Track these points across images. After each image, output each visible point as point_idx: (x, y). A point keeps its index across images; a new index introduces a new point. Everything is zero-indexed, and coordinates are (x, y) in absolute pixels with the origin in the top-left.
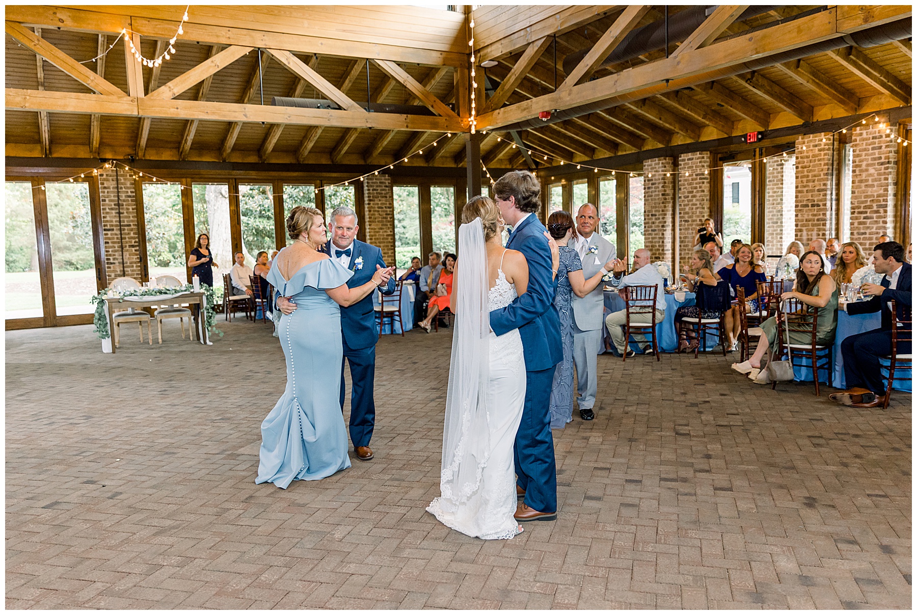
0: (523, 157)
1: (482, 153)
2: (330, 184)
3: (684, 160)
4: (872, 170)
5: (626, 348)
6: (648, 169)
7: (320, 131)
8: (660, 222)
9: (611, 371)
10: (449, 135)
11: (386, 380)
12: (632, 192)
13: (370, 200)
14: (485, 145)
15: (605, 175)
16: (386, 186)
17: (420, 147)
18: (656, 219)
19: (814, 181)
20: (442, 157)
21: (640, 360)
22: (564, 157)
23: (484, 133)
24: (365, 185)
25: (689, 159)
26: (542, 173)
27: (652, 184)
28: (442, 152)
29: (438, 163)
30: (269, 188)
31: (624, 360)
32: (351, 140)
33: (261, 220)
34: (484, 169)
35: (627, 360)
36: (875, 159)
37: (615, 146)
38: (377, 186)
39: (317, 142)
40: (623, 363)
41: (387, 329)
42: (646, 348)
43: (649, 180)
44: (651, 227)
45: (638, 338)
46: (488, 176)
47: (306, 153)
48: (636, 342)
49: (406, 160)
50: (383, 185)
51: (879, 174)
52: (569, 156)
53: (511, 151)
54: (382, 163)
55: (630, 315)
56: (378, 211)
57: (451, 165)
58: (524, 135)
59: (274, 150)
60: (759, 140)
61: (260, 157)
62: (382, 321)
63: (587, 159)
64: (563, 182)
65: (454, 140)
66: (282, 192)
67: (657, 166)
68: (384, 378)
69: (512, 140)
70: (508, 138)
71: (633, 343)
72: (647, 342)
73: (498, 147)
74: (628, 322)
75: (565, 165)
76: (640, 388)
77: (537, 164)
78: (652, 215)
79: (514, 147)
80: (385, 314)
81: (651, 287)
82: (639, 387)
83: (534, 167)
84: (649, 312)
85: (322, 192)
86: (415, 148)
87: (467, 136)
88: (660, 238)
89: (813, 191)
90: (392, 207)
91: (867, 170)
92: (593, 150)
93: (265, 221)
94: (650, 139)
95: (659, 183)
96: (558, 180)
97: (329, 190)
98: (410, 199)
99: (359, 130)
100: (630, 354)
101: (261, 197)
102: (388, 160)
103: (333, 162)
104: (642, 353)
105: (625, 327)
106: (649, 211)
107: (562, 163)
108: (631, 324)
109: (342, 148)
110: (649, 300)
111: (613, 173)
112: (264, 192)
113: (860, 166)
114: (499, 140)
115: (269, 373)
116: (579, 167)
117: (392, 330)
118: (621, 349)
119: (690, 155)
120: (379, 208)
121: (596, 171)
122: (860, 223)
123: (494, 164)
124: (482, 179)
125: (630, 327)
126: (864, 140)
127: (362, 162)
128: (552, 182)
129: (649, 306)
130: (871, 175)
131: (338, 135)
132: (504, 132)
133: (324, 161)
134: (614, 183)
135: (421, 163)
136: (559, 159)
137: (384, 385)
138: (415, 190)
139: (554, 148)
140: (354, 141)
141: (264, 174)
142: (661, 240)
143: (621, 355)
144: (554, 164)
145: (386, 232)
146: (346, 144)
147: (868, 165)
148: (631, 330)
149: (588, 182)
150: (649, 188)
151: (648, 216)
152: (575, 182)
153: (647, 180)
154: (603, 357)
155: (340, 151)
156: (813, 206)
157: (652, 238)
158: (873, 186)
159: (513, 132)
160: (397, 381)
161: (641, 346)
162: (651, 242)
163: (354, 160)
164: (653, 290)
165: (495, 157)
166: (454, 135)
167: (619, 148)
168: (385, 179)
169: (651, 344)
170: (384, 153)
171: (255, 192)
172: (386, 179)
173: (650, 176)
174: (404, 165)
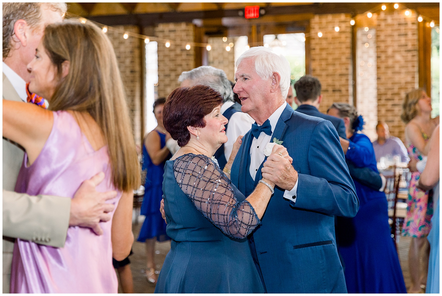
3: (163, 31)
4: (398, 57)
19: (334, 65)
25: (170, 31)
36: (400, 46)
51: (406, 61)
60: (261, 16)
89: (333, 75)
91: (393, 57)
113: (385, 52)
119: (172, 26)
122: (388, 111)
126: (388, 25)
130: (398, 62)
147: (394, 52)
156: (334, 91)
158: (399, 73)
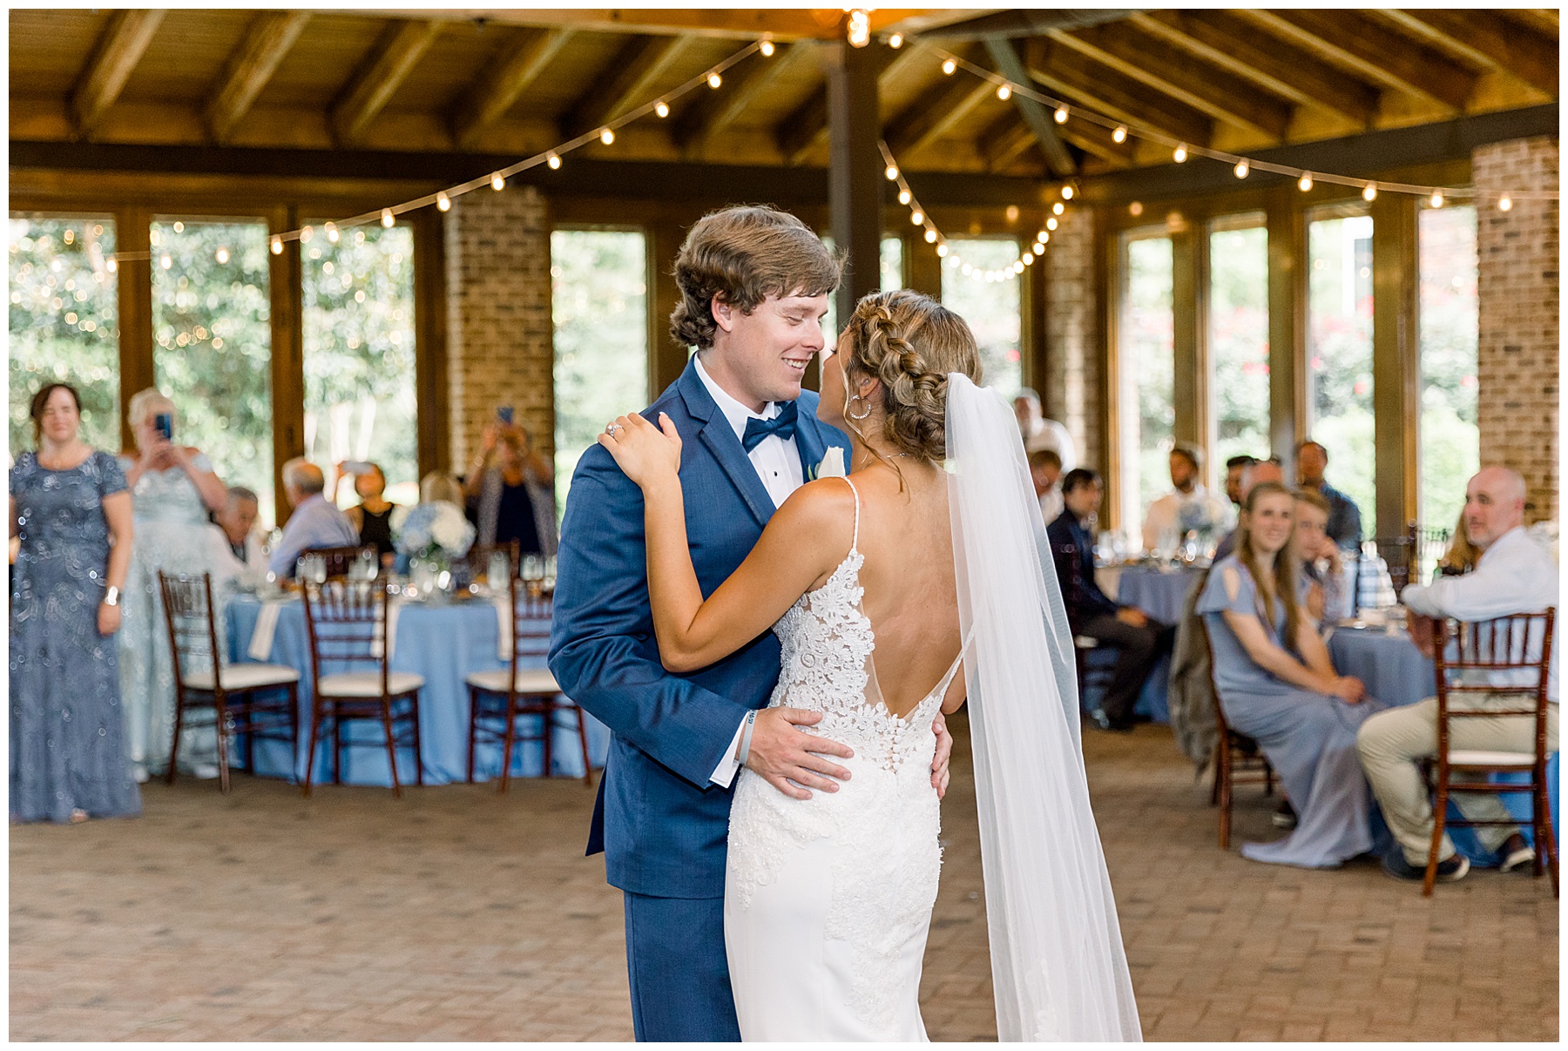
0: (1028, 130)
1: (884, 114)
2: (320, 217)
5: (1436, 845)
6: (1489, 181)
7: (292, 31)
8: (1537, 376)
9: (1382, 933)
10: (768, 50)
11: (533, 955)
12: (1429, 266)
13: (468, 281)
14: (894, 84)
15: (1333, 198)
16: (528, 231)
17: (656, 91)
18: (1523, 364)
20: (735, 128)
21: (1488, 890)
22: (1181, 135)
23: (896, 42)
24: (452, 226)
26: (1097, 192)
27: (1509, 235)
28: (736, 110)
29: (716, 148)
30: (98, 235)
31: (1427, 893)
32: (407, 59)
33: (62, 345)
34: (892, 173)
35: (1441, 893)
37: (1368, 96)
38: (496, 230)
39: (281, 68)
40: (1425, 903)
41: (529, 757)
42: (1505, 849)
43: (1494, 222)
44: (1504, 392)
45: (1474, 808)
46: (905, 197)
47: (241, 106)
48: (1470, 824)
49: (608, 137)
50: (517, 226)
52: (1199, 128)
53: (986, 111)
54: (515, 145)
55: (1454, 723)
56: (497, 321)
57: (764, 155)
58: (1034, 53)
59: (127, 94)
61: (73, 118)
62: (511, 726)
63: (1261, 139)
64: (1175, 222)
65: (781, 68)
66: (147, 245)
67: (1525, 172)
68: (527, 944)
69: (991, 68)
70: (978, 60)
71: (1457, 826)
72: (1511, 823)
73: (939, 92)
74: (1443, 745)
75: (1191, 163)
76: (1501, 1001)
77: (1078, 155)
78: (1508, 349)
79: (1004, 93)
80: (521, 703)
81: (1528, 617)
82: (1496, 997)
83: (1066, 166)
84: (1524, 713)
85: (293, 248)
86: (635, 94)
87: (834, 53)
88: (1537, 434)
90: (544, 304)
92: (1286, 110)
93: (76, 350)
94: (1500, 71)
95: (1532, 233)
96: (1155, 216)
97: (315, 239)
98: (604, 279)
99: (435, 27)
100: (1449, 867)
101: (59, 265)
102: (537, 135)
103: (335, 136)
104: (1494, 861)
105: (1432, 768)
106: (1495, 335)
107: (1180, 155)
108: (1456, 757)
109: (371, 92)
110: (1523, 664)
111: (1370, 193)
112: (75, 248)
114: (949, 68)
115: (93, 918)
116: (1241, 171)
117: (549, 765)
118: (1417, 847)
120: (500, 308)
121: (1305, 184)
123: (923, 156)
124: (884, 211)
125: (1448, 769)
127: (440, 143)
128: (1132, 224)
129: (1520, 691)
131: (354, 45)
132: (964, 38)
133: (307, 135)
134: (1362, 227)
135: (655, 150)
136: (1161, 138)
137: (525, 975)
138: (631, 246)
139: (1143, 102)
140: (420, 65)
141: (84, 182)
142: (1540, 443)
143: (1416, 873)
144: (1144, 158)
145: (524, 396)
146: (385, 75)
148: (1454, 779)
149: (1270, 226)
150: (1494, 250)
151: (1493, 350)
152: (1218, 222)
153: (1490, 220)
154: (1345, 877)
155: (364, 102)
157: (1510, 434)
159: (996, 41)
160: (576, 960)
161: (1489, 838)
162: (1504, 448)
163: (415, 135)
164: (1538, 627)
165: (926, 129)
166: (782, 47)
167: (1385, 102)
168: (527, 206)
169: (1528, 832)
170: (522, 112)
171: (46, 244)
172: (530, 206)
173: (1505, 204)
174: (595, 153)
